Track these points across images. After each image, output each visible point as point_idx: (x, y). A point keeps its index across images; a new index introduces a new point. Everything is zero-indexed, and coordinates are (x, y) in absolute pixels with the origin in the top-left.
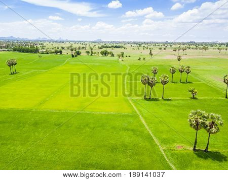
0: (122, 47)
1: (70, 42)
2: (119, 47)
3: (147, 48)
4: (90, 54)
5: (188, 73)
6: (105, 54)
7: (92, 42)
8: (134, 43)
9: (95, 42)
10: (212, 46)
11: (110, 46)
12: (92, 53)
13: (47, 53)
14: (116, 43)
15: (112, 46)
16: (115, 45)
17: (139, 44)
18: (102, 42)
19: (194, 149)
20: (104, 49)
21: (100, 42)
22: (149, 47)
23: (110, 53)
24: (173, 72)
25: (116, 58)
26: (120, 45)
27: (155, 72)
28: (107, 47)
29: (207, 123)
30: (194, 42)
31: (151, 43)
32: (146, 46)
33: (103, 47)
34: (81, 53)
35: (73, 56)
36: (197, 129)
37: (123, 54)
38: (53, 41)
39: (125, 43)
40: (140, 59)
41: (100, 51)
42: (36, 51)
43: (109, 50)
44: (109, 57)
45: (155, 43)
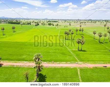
0: (57, 22)
1: (32, 19)
2: (56, 22)
3: (69, 22)
4: (43, 25)
5: (83, 31)
6: (50, 25)
7: (43, 19)
8: (63, 20)
9: (45, 19)
10: (99, 21)
11: (52, 21)
12: (44, 24)
13: (24, 24)
14: (55, 20)
15: (53, 21)
16: (54, 21)
17: (65, 21)
18: (48, 20)
19: (78, 50)
20: (49, 23)
21: (47, 19)
22: (70, 22)
23: (52, 24)
24: (77, 31)
25: (55, 26)
26: (56, 21)
27: (70, 31)
28: (50, 22)
29: (81, 41)
30: (91, 20)
31: (71, 20)
32: (68, 21)
33: (49, 22)
34: (39, 24)
35: (36, 26)
36: (79, 44)
37: (58, 24)
38: (24, 19)
39: (59, 20)
40: (65, 27)
41: (48, 23)
42: (19, 23)
43: (52, 23)
44: (51, 26)
45: (73, 20)
